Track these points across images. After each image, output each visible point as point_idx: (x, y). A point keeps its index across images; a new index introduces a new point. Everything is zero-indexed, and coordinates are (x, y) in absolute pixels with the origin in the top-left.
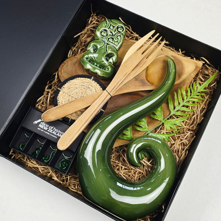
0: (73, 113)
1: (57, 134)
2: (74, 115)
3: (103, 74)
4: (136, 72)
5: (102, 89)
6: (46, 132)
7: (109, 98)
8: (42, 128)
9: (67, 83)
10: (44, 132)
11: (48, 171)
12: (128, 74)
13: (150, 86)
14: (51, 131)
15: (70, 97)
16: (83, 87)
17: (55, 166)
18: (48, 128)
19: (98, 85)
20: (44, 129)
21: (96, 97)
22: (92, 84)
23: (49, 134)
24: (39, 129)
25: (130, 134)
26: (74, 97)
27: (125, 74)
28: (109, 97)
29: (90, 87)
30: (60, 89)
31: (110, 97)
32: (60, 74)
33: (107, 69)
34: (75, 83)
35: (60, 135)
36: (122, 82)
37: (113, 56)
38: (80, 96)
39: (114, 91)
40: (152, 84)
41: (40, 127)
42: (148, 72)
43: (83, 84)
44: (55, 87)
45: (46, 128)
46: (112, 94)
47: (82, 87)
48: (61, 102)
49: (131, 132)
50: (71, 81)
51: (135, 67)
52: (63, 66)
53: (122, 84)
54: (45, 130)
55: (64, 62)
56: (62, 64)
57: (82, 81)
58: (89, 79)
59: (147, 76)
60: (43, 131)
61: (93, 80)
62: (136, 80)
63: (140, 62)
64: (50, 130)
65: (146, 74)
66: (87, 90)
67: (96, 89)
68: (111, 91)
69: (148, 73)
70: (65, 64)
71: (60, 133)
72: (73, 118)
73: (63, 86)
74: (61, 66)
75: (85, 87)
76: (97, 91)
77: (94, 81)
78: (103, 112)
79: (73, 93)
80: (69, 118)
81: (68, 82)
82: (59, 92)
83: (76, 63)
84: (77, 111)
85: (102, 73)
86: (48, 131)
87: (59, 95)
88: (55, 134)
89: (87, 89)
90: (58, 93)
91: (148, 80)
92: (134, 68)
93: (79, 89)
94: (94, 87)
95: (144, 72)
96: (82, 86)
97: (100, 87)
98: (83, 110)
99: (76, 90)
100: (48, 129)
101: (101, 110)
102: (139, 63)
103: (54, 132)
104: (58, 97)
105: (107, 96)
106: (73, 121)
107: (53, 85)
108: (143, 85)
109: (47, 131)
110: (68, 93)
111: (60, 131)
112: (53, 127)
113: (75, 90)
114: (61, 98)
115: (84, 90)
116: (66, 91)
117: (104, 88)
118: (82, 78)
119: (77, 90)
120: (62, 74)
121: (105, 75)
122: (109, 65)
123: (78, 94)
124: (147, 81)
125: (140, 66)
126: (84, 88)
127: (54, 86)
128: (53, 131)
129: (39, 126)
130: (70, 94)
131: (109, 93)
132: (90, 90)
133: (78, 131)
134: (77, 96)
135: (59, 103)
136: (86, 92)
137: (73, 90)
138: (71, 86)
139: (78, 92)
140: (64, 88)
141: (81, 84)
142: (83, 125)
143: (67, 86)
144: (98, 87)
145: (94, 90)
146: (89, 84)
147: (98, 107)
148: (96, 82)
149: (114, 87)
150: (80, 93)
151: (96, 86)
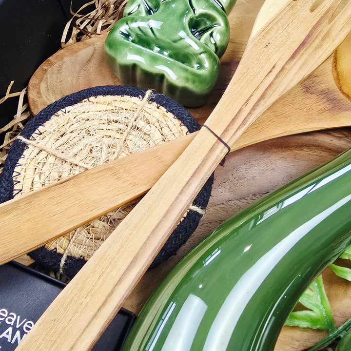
0: (75, 229)
2: (82, 235)
3: (187, 80)
4: (304, 64)
5: (185, 129)
7: (222, 156)
9: (53, 117)
12: (278, 69)
15: (67, 167)
16: (114, 126)
19: (170, 115)
21: (168, 158)
22: (147, 115)
25: (319, 303)
26: (80, 164)
27: (268, 67)
28: (221, 152)
29: (141, 124)
30: (24, 140)
31: (226, 150)
33: (196, 65)
34: (85, 116)
35: (18, 333)
36: (262, 97)
37: (212, 26)
38: (104, 158)
39: (239, 128)
43: (113, 117)
46: (234, 141)
47: (109, 127)
48: (26, 190)
49: (321, 292)
50: (68, 108)
51: (299, 48)
52: (46, 70)
53: (262, 102)
55: (50, 58)
56: (44, 66)
57: (110, 108)
58: (135, 99)
59: (338, 78)
61: (151, 100)
62: (307, 91)
65: (335, 74)
66: (131, 137)
67: (166, 130)
68: (226, 130)
69: (340, 69)
70: (51, 64)
71: (18, 326)
72: (77, 252)
73: (40, 128)
74: (38, 72)
75: (121, 126)
76: (170, 137)
77: (155, 103)
78: (200, 216)
79: (75, 150)
80: (60, 251)
81: (60, 112)
82: (23, 151)
84: (94, 219)
85: (183, 74)
87: (20, 161)
89: (129, 134)
90: (20, 155)
91: (346, 91)
92: (297, 52)
93: (100, 134)
94: (157, 124)
95: (329, 65)
96: (109, 122)
97: (177, 122)
98: (115, 215)
99: (88, 140)
101: (191, 211)
102: (309, 36)
104: (17, 169)
105: (212, 150)
106: (76, 264)
107: (8, 135)
108: (332, 109)
110: (56, 153)
111: (15, 317)
113: (85, 141)
114: (30, 171)
115: (118, 136)
116: (48, 147)
117: (194, 126)
118: (109, 98)
119: (91, 139)
120: (40, 97)
121: (194, 82)
122: (202, 50)
123: (94, 154)
124: (342, 96)
125: (314, 45)
126: (120, 131)
130: (63, 156)
131: (219, 139)
132: (142, 135)
133: (98, 310)
134: (93, 162)
135: (21, 190)
136: (128, 143)
137: (77, 139)
138: (69, 125)
139: (95, 147)
140: (42, 136)
141: (108, 118)
142: (120, 280)
143: (54, 128)
144: (170, 125)
145: (157, 136)
146: (136, 116)
147: (180, 193)
148: (161, 107)
149: (236, 116)
150: (105, 148)
151: (163, 121)
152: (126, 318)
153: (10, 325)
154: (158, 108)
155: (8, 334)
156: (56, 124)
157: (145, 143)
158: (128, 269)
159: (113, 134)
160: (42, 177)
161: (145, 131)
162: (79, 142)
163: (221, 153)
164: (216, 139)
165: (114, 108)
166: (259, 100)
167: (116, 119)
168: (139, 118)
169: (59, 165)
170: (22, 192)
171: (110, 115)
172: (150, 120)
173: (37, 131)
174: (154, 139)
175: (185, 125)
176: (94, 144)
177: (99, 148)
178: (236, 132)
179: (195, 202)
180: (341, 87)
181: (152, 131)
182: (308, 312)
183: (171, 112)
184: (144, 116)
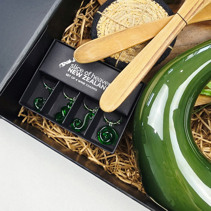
1: (97, 84)
2: (124, 53)
5: (167, 14)
6: (79, 81)
8: (73, 73)
9: (111, 4)
10: (77, 80)
11: (81, 146)
14: (87, 79)
15: (118, 26)
16: (137, 10)
17: (92, 138)
18: (82, 74)
19: (161, 7)
20: (77, 75)
21: (161, 26)
22: (151, 7)
23: (84, 84)
24: (67, 75)
26: (124, 25)
29: (149, 10)
30: (100, 13)
31: (186, 24)
34: (125, 5)
35: (103, 86)
36: (203, 3)
38: (133, 24)
39: (192, 15)
41: (69, 73)
43: (137, 6)
44: (90, 13)
45: (79, 73)
46: (189, 20)
47: (135, 10)
48: (102, 34)
54: (77, 77)
60: (74, 78)
64: (86, 77)
66: (144, 15)
67: (159, 14)
68: (186, 16)
71: (103, 83)
73: (106, 8)
75: (140, 10)
76: (160, 17)
77: (154, 1)
79: (121, 19)
80: (116, 58)
81: (114, 2)
84: (129, 48)
86: (83, 78)
87: (99, 22)
88: (94, 84)
89: (144, 14)
90: (99, 19)
93: (131, 13)
94: (155, 11)
96: (135, 8)
97: (164, 11)
98: (137, 47)
99: (126, 15)
100: (83, 76)
103: (93, 80)
104: (98, 25)
105: (180, 24)
106: (124, 65)
107: (87, 10)
109: (80, 79)
110: (113, 19)
111: (102, 80)
112: (90, 73)
113: (125, 15)
114: (103, 26)
115: (139, 14)
116: (110, 17)
117: (171, 13)
123: (129, 21)
126: (139, 12)
127: (89, 11)
128: (90, 80)
129: (68, 71)
130: (117, 21)
132: (149, 15)
133: (135, 79)
134: (129, 24)
135: (100, 34)
136: (143, 18)
137: (121, 15)
138: (118, 8)
139: (129, 19)
140: (107, 12)
141: (135, 6)
142: (143, 70)
143: (112, 9)
144: (161, 11)
145: (155, 16)
146: (146, 6)
147: (166, 40)
148: (157, 3)
149: (191, 10)
150: (134, 19)
151: (158, 9)
152: (142, 84)
153: (100, 82)
154: (156, 3)
155: (99, 85)
156: (113, 7)
157: (150, 18)
158: (146, 66)
159: (137, 13)
160: (108, 29)
161: (150, 13)
162: (123, 16)
163: (183, 25)
164: (182, 19)
165: (137, 2)
166: (201, 4)
167: (138, 7)
168: (148, 7)
169: (115, 25)
172: (152, 9)
173: (105, 10)
175: (167, 12)
176: (129, 17)
177: (131, 19)
178: (190, 17)
179: (171, 45)
181: (153, 14)
182: (210, 90)
183: (161, 6)
184: (150, 7)
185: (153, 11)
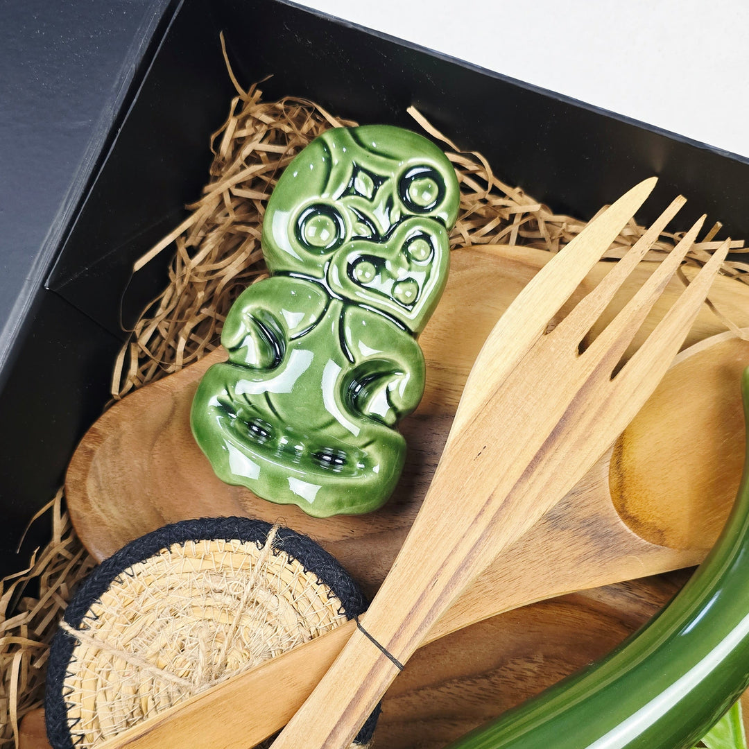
5: (336, 603)
7: (389, 681)
9: (112, 584)
12: (497, 503)
13: (645, 550)
16: (218, 600)
19: (311, 577)
22: (271, 579)
27: (478, 503)
28: (388, 674)
29: (262, 595)
30: (72, 631)
32: (74, 504)
33: (359, 465)
34: (166, 582)
36: (464, 566)
37: (389, 374)
38: (203, 661)
39: (420, 629)
40: (659, 536)
42: (625, 457)
43: (212, 584)
47: (209, 602)
48: (87, 713)
50: (137, 567)
51: (543, 450)
52: (91, 452)
55: (96, 425)
56: (86, 443)
57: (208, 565)
58: (250, 546)
59: (620, 492)
61: (278, 548)
62: (555, 527)
63: (573, 406)
65: (616, 478)
66: (246, 621)
67: (303, 606)
68: (396, 636)
69: (627, 463)
70: (100, 439)
73: (94, 607)
74: (78, 456)
75: (228, 600)
76: (312, 620)
77: (283, 554)
79: (156, 646)
81: (123, 576)
82: (72, 650)
83: (168, 423)
87: (71, 668)
90: (67, 660)
91: (632, 512)
92: (537, 458)
93: (193, 618)
94: (289, 596)
96: (209, 592)
97: (323, 590)
99: (175, 627)
102: (565, 418)
104: (68, 682)
108: (600, 553)
110: (125, 654)
113: (169, 629)
114: (88, 692)
115: (225, 619)
116: (110, 642)
118: (205, 545)
119: (179, 624)
120: (88, 509)
122: (367, 438)
123: (187, 654)
124: (622, 524)
125: (575, 436)
126: (224, 609)
131: (385, 652)
132: (265, 615)
135: (79, 719)
136: (242, 633)
137: (157, 626)
138: (142, 599)
139: (187, 640)
140: (99, 622)
141: (206, 585)
143: (116, 608)
144: (311, 595)
145: (290, 619)
146: (252, 582)
148: (296, 562)
149: (415, 606)
151: (299, 588)
154: (290, 563)
156: (120, 599)
157: (270, 630)
159: (216, 616)
160: (109, 696)
161: (270, 608)
162: (162, 631)
165: (214, 565)
167: (219, 588)
168: (259, 584)
169: (133, 675)
170: (81, 721)
171: (209, 581)
172: (277, 588)
173: (89, 614)
174: (285, 624)
175: (337, 595)
176: (186, 635)
177: (194, 642)
178: (414, 636)
180: (623, 506)
181: (281, 610)
183: (311, 571)
184: (267, 581)
185: (282, 599)
